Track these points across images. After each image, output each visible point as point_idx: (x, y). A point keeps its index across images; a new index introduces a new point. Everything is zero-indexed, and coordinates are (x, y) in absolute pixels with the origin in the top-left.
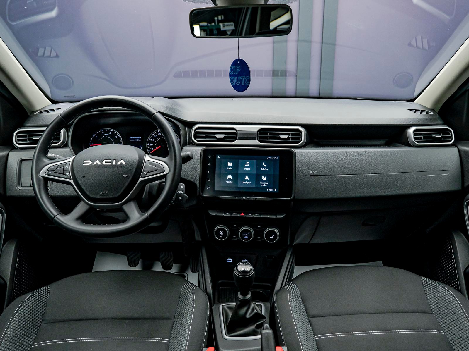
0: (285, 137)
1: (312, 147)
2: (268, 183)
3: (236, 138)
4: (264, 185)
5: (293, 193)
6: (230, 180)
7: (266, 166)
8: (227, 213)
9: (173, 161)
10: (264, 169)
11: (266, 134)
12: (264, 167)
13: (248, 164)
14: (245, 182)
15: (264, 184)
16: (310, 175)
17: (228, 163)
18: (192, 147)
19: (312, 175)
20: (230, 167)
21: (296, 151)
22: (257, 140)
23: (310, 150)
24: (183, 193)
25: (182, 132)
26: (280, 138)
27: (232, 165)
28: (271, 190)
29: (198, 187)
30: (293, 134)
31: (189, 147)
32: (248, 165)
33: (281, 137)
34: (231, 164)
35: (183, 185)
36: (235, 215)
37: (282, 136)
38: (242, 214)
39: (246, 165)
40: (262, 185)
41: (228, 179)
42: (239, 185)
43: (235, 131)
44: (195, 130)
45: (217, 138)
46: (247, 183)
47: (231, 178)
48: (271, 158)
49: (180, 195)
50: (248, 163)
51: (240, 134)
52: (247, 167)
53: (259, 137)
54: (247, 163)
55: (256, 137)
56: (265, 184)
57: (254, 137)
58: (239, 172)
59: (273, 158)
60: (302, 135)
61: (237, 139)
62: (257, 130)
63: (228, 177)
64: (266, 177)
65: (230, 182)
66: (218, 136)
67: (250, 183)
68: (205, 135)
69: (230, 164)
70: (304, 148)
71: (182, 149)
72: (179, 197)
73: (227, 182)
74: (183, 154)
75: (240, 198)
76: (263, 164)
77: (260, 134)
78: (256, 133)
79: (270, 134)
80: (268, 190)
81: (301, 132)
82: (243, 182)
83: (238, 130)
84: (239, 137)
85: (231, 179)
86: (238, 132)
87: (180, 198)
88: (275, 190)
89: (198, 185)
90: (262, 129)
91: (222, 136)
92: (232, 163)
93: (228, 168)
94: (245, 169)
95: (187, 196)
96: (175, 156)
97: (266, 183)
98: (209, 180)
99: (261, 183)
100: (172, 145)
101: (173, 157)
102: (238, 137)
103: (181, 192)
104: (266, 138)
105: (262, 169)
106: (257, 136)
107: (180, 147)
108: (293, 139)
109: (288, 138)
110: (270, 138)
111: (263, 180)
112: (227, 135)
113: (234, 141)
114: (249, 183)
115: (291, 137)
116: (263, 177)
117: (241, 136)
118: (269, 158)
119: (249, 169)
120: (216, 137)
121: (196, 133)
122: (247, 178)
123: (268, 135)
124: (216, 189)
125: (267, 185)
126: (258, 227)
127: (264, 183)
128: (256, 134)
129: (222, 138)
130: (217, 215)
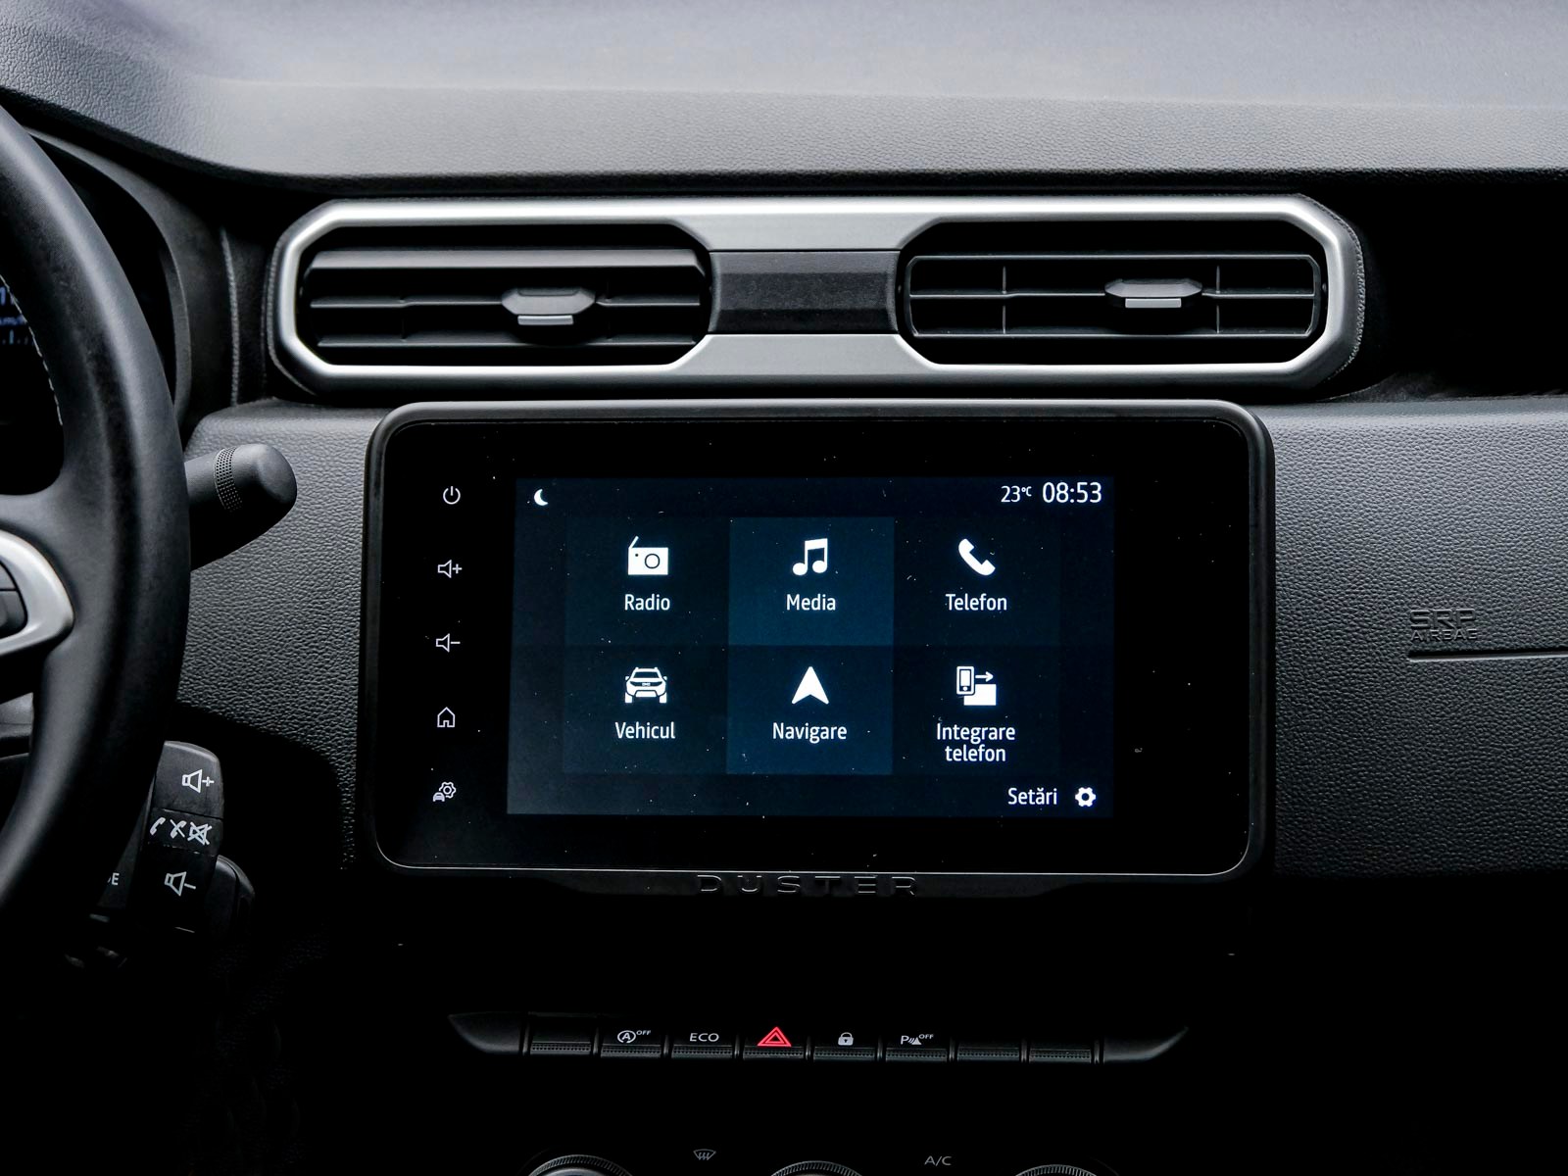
0: (1168, 295)
1: (1424, 394)
2: (1011, 732)
3: (694, 327)
4: (971, 756)
5: (1256, 822)
6: (646, 710)
7: (986, 569)
8: (627, 1036)
9: (108, 518)
10: (972, 604)
11: (986, 277)
12: (973, 584)
13: (816, 555)
14: (792, 733)
15: (974, 739)
16: (1413, 654)
17: (632, 551)
18: (285, 415)
19: (1438, 646)
20: (645, 585)
21: (1279, 423)
22: (898, 338)
23: (1399, 413)
24: (204, 841)
25: (183, 279)
26: (1115, 313)
27: (663, 570)
28: (1043, 797)
29: (347, 800)
30: (1237, 276)
31: (252, 414)
32: (820, 567)
33: (1129, 303)
34: (652, 561)
35: (201, 763)
36: (703, 1045)
37: (1138, 295)
38: (775, 1039)
39: (800, 569)
40: (953, 755)
41: (628, 700)
42: (740, 760)
43: (686, 260)
44: (308, 254)
45: (523, 320)
46: (814, 734)
47: (661, 689)
48: (1036, 492)
49: (184, 855)
50: (822, 543)
51: (739, 282)
52: (810, 585)
53: (914, 301)
54: (811, 545)
55: (890, 304)
56: (988, 744)
57: (867, 302)
58: (738, 636)
59: (1057, 492)
60: (1324, 279)
61: (712, 326)
62: (895, 239)
63: (631, 689)
64: (989, 676)
65: (649, 732)
66: (530, 308)
67: (842, 732)
68: (401, 304)
69: (647, 561)
70: (1351, 400)
71: (187, 431)
72: (169, 879)
73: (624, 731)
74: (201, 466)
75: (749, 878)
76: (965, 548)
77: (928, 276)
78: (889, 266)
79: (1021, 275)
80: (1019, 798)
81: (1314, 246)
82: (778, 731)
83: (713, 240)
84: (723, 313)
85: (663, 700)
86: (718, 268)
87: (176, 882)
88: (1085, 797)
89: (346, 771)
90: (940, 234)
91: (558, 308)
92: (663, 553)
93: (628, 601)
94: (792, 601)
95: (244, 880)
96: (125, 468)
97: (996, 734)
98: (446, 716)
99: (942, 732)
100: (89, 367)
101: (107, 486)
102: (718, 305)
103: (186, 830)
104: (986, 315)
105: (956, 603)
106: (900, 299)
107: (176, 407)
108: (1237, 315)
109: (1194, 311)
110: (1023, 314)
111: (968, 701)
112: (610, 297)
113: (683, 351)
114: (828, 733)
115: (1218, 294)
116: (965, 675)
117: (749, 303)
118: (1015, 493)
119: (832, 606)
120: (506, 322)
121: (311, 284)
122: (810, 686)
123: (999, 289)
124: (520, 803)
125: (998, 755)
126: (930, 1160)
127: (975, 734)
128: (885, 276)
129: (568, 320)
130: (534, 1051)
